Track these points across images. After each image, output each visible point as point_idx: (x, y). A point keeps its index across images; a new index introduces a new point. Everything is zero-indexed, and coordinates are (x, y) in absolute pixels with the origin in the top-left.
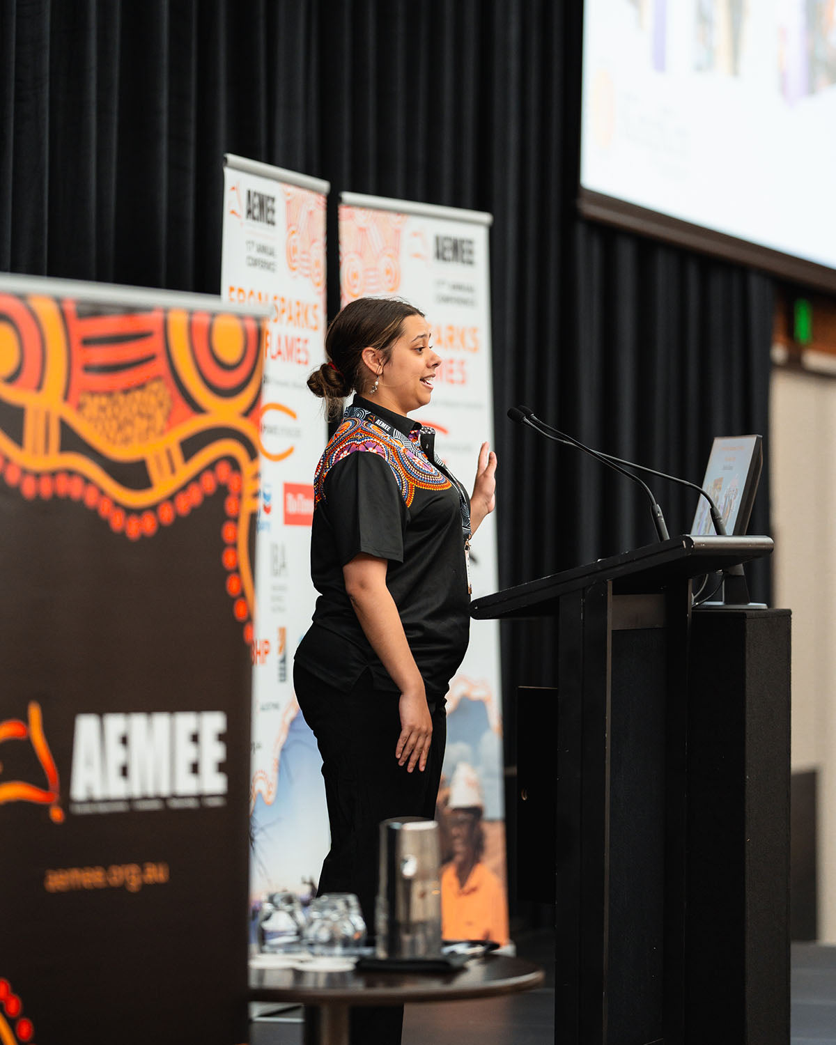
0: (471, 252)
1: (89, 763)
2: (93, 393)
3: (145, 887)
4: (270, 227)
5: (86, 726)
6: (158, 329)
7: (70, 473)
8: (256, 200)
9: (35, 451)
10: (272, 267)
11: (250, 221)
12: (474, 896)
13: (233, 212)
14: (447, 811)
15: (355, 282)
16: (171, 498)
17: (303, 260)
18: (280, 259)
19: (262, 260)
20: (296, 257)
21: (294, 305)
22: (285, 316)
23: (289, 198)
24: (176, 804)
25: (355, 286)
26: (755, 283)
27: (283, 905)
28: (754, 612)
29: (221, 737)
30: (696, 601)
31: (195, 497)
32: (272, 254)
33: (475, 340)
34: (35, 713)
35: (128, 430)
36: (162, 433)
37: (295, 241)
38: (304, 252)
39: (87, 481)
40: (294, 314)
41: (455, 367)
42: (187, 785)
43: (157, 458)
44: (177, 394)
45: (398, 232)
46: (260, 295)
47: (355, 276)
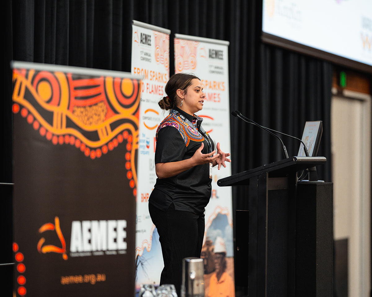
0: (222, 55)
1: (77, 239)
2: (78, 107)
3: (97, 283)
4: (149, 46)
5: (76, 225)
6: (102, 83)
7: (70, 135)
8: (144, 37)
9: (57, 127)
10: (150, 60)
11: (142, 44)
12: (223, 284)
13: (135, 41)
14: (213, 254)
15: (180, 66)
16: (107, 144)
17: (161, 58)
18: (153, 58)
19: (146, 58)
20: (158, 57)
21: (158, 74)
22: (155, 78)
23: (156, 36)
24: (108, 253)
25: (180, 67)
26: (325, 66)
27: (148, 289)
28: (319, 184)
29: (125, 229)
30: (299, 180)
31: (115, 144)
32: (150, 56)
33: (223, 86)
34: (57, 221)
35: (91, 120)
36: (103, 121)
37: (158, 51)
38: (161, 55)
39: (76, 138)
40: (158, 77)
41: (216, 96)
42: (112, 246)
43: (102, 130)
44: (109, 107)
45: (195, 48)
46: (145, 70)
47: (180, 63)
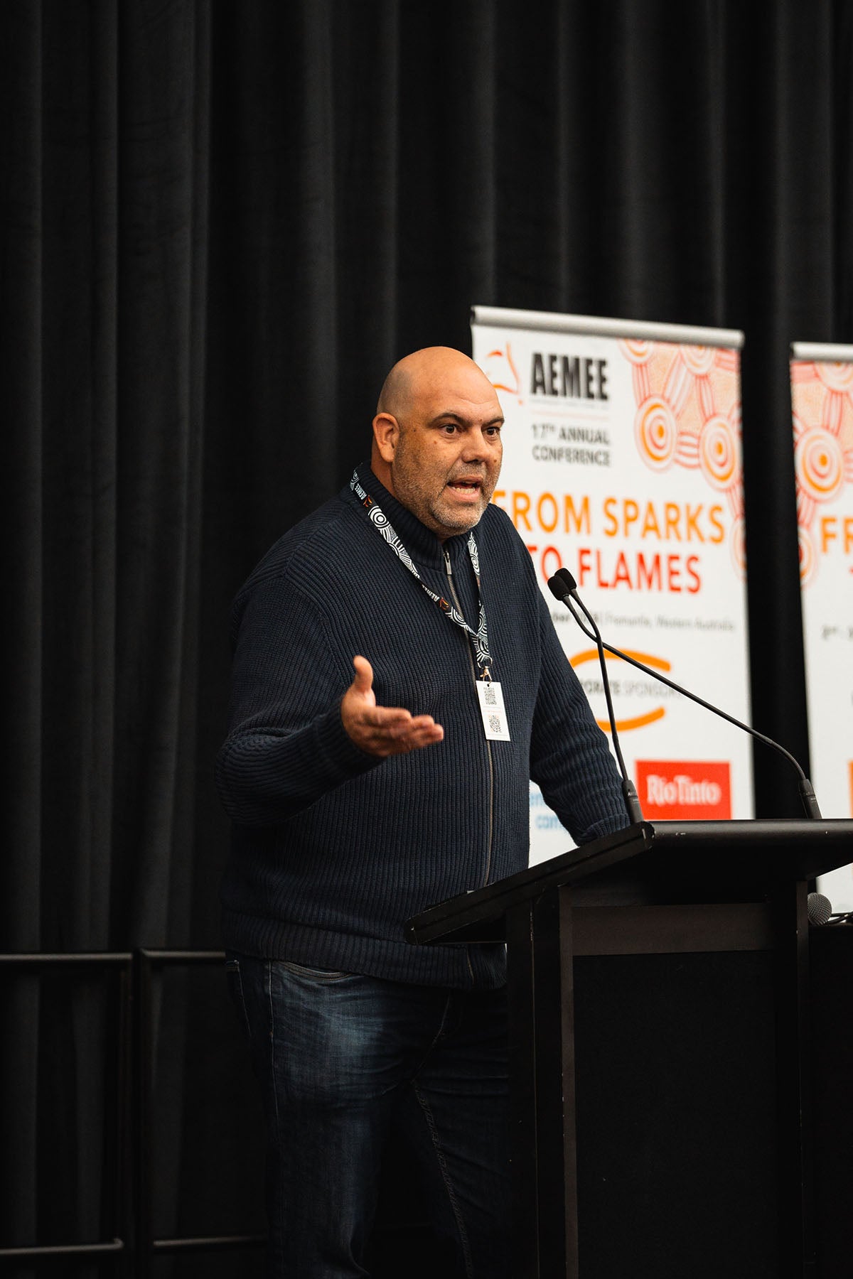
8: (558, 367)
10: (601, 458)
11: (540, 397)
13: (495, 386)
17: (684, 444)
18: (623, 447)
19: (573, 449)
21: (660, 509)
22: (636, 526)
23: (641, 359)
32: (601, 440)
37: (660, 417)
38: (686, 434)
46: (568, 498)
